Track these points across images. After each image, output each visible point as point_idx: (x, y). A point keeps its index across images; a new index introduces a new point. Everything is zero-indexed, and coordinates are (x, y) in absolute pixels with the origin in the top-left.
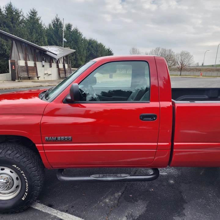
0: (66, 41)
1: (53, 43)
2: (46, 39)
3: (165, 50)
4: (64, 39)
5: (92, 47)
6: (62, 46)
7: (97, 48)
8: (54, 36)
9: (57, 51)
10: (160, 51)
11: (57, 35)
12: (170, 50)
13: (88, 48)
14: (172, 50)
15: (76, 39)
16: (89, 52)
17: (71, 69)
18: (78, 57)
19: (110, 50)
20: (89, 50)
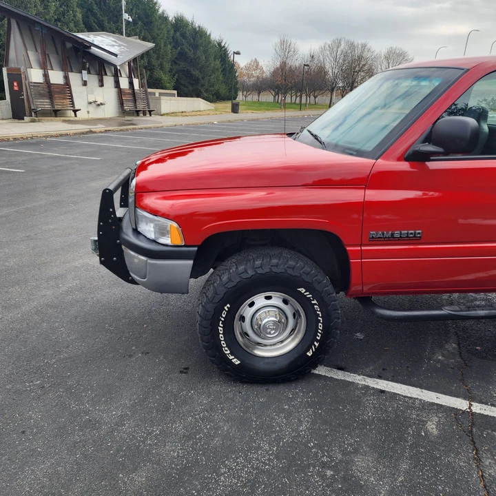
0: (131, 20)
1: (94, 24)
2: (79, 16)
3: (352, 46)
4: (126, 16)
5: (183, 35)
6: (122, 34)
7: (194, 39)
8: (95, 7)
9: (113, 46)
10: (342, 47)
11: (102, 4)
12: (364, 46)
13: (173, 37)
14: (368, 46)
15: (147, 16)
16: (176, 49)
17: (146, 91)
18: (154, 62)
19: (223, 44)
20: (176, 43)
